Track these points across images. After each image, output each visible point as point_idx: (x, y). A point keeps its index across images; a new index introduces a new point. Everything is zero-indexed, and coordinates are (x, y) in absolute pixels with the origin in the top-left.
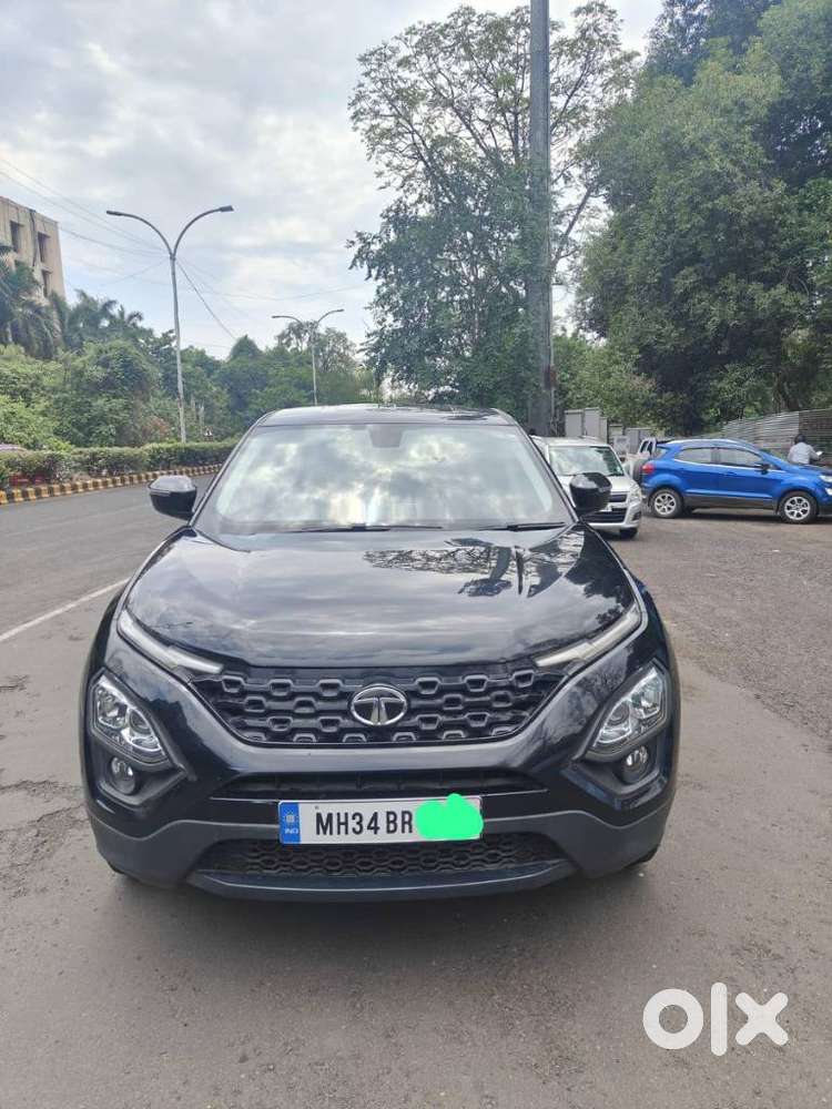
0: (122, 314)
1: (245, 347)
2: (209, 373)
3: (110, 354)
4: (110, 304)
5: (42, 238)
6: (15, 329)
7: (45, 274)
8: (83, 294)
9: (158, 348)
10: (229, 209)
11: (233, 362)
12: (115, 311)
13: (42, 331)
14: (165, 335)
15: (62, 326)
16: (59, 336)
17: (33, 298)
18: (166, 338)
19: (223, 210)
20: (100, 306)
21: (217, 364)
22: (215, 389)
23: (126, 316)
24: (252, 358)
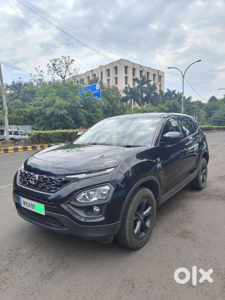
0: (178, 93)
1: (213, 99)
2: (201, 107)
3: (171, 104)
4: (174, 91)
5: (160, 77)
6: (151, 99)
7: (160, 85)
8: (168, 89)
9: (186, 101)
10: (200, 61)
11: (209, 104)
12: (176, 92)
13: (157, 99)
14: (189, 98)
15: (162, 98)
16: (161, 100)
17: (156, 92)
18: (189, 99)
19: (198, 61)
20: (172, 92)
21: (204, 104)
22: (202, 112)
23: (179, 94)
24: (215, 102)
